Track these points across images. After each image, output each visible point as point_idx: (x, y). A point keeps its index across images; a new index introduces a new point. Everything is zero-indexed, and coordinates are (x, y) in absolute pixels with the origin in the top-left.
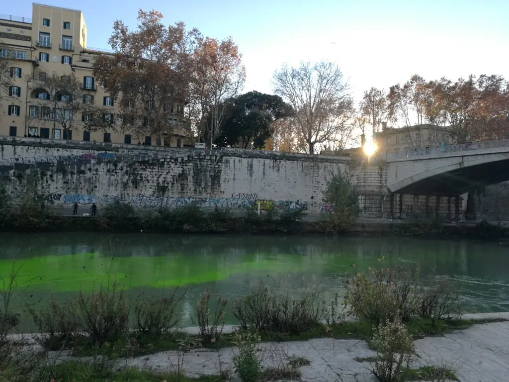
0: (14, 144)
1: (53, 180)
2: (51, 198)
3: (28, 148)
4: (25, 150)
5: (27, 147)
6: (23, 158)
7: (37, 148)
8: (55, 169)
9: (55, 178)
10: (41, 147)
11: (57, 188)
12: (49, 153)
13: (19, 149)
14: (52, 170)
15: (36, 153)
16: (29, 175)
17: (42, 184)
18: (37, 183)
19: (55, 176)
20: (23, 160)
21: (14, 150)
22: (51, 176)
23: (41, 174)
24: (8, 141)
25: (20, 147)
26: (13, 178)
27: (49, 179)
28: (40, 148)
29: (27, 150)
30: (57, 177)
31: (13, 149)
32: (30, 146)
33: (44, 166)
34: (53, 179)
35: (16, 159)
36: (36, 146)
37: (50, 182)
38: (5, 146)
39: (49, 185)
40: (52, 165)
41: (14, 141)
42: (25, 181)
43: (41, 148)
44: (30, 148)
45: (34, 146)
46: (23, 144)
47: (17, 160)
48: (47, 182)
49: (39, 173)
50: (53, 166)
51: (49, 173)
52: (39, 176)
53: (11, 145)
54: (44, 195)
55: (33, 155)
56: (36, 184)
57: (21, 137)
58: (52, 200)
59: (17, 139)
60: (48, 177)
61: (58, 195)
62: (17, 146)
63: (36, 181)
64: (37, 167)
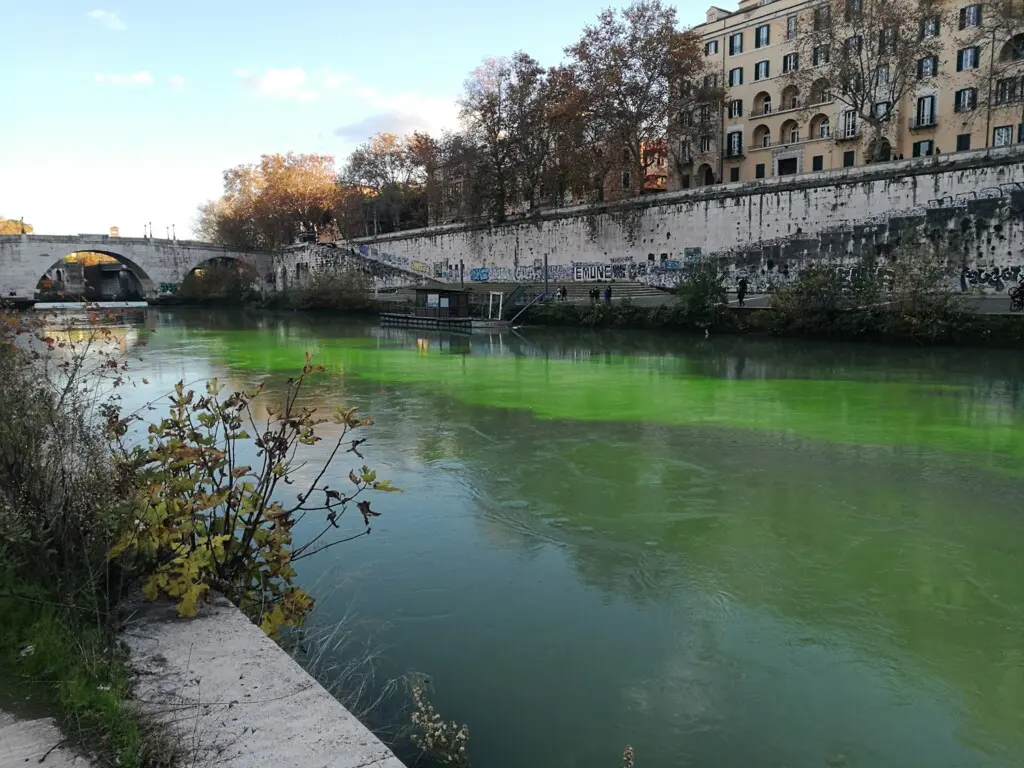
0: (936, 170)
1: (1002, 238)
2: (998, 278)
3: (962, 174)
4: (955, 179)
5: (959, 173)
6: (951, 197)
7: (979, 171)
8: (1006, 212)
9: (1006, 232)
10: (988, 166)
11: (1010, 253)
12: (1006, 178)
13: (944, 178)
14: (1000, 216)
15: (977, 183)
16: (952, 231)
17: (978, 248)
18: (969, 247)
19: (1006, 227)
20: (952, 201)
21: (936, 184)
22: (998, 228)
23: (977, 227)
24: (926, 167)
25: (947, 174)
26: (923, 240)
27: (993, 236)
28: (985, 169)
29: (960, 180)
30: (1011, 229)
31: (933, 181)
32: (966, 169)
33: (984, 208)
34: (1002, 234)
35: (938, 201)
36: (978, 168)
37: (995, 242)
38: (920, 178)
39: (993, 248)
40: (1000, 202)
41: (936, 164)
42: (944, 245)
43: (989, 170)
44: (967, 173)
45: (974, 169)
46: (953, 167)
47: (941, 202)
48: (989, 241)
49: (972, 225)
50: (1004, 205)
51: (994, 222)
52: (974, 230)
53: (929, 174)
54: (981, 271)
55: (971, 187)
56: (966, 249)
57: (948, 155)
58: (998, 281)
59: (942, 159)
60: (992, 230)
61: (1012, 269)
62: (940, 175)
63: (967, 241)
64: (970, 212)
